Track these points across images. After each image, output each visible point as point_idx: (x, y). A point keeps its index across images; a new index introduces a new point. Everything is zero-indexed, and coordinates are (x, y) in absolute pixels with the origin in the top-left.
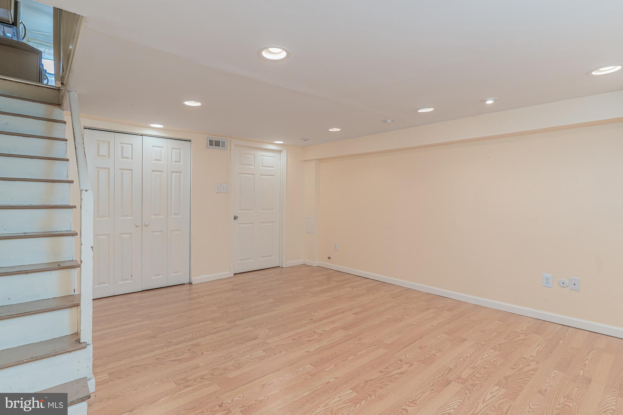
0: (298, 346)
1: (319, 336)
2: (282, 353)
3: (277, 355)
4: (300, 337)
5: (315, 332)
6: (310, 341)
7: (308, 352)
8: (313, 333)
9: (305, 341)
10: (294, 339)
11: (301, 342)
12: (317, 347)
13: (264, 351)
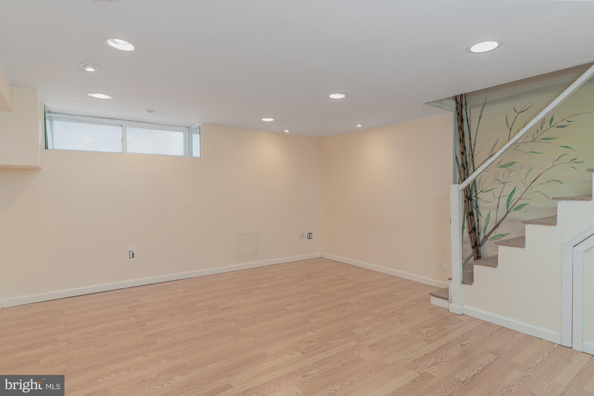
0: (322, 337)
1: (299, 347)
2: (337, 331)
3: (341, 329)
4: (321, 347)
5: (303, 353)
6: (310, 342)
7: (313, 332)
8: (306, 351)
9: (315, 342)
10: (328, 344)
11: (320, 341)
12: (304, 335)
13: (354, 334)
